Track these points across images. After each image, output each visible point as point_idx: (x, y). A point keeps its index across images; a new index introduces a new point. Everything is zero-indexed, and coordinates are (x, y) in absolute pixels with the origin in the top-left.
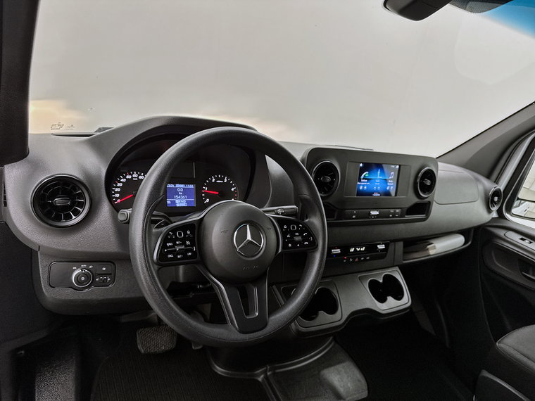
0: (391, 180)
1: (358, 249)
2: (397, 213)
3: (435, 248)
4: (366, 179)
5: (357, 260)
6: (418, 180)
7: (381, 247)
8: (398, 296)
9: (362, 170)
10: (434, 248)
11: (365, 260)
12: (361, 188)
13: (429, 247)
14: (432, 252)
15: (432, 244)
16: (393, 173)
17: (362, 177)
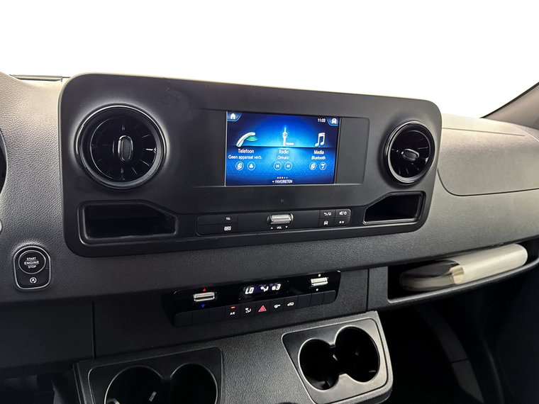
0: (318, 149)
1: (264, 289)
2: (343, 218)
3: (463, 273)
4: (249, 148)
5: (263, 309)
6: (388, 150)
7: (321, 281)
8: (365, 371)
9: (236, 130)
10: (461, 272)
11: (284, 308)
12: (240, 166)
13: (452, 269)
14: (458, 279)
15: (458, 264)
16: (322, 135)
17: (240, 143)
